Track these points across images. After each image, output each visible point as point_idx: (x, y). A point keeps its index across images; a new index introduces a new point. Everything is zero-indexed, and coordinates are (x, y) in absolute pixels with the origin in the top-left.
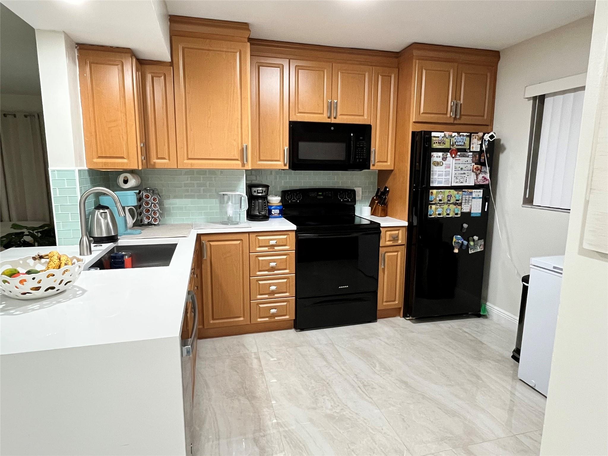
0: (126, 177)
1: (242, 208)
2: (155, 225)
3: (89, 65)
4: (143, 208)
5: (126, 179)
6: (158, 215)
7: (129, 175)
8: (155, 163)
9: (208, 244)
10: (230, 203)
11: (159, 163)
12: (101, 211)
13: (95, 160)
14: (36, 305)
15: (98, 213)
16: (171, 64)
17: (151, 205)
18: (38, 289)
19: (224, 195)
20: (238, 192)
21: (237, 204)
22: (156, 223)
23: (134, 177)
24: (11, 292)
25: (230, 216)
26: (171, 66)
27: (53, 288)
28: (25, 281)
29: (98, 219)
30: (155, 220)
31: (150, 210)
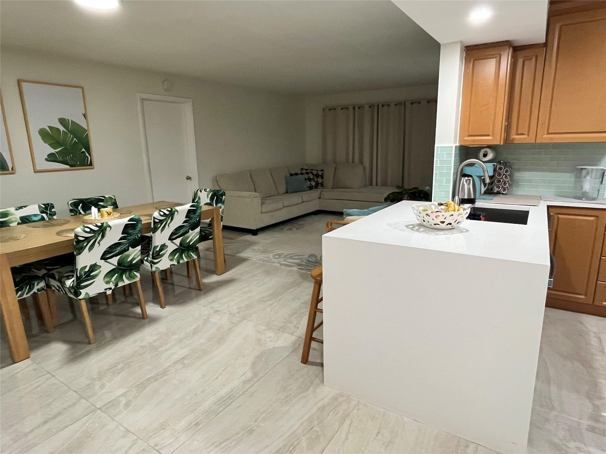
0: (486, 151)
1: (603, 184)
2: (503, 194)
3: (473, 62)
4: (495, 179)
5: (485, 153)
6: (507, 185)
7: (489, 151)
8: (514, 139)
9: (556, 216)
10: (588, 178)
11: (516, 138)
12: (466, 178)
13: (466, 138)
14: (442, 233)
15: (464, 179)
16: (545, 45)
17: (503, 176)
18: (443, 222)
19: (582, 169)
20: (600, 166)
21: (597, 179)
22: (505, 193)
23: (492, 151)
24: (428, 222)
25: (586, 191)
26: (544, 47)
27: (450, 224)
28: (439, 216)
29: (463, 185)
30: (504, 190)
31: (501, 180)
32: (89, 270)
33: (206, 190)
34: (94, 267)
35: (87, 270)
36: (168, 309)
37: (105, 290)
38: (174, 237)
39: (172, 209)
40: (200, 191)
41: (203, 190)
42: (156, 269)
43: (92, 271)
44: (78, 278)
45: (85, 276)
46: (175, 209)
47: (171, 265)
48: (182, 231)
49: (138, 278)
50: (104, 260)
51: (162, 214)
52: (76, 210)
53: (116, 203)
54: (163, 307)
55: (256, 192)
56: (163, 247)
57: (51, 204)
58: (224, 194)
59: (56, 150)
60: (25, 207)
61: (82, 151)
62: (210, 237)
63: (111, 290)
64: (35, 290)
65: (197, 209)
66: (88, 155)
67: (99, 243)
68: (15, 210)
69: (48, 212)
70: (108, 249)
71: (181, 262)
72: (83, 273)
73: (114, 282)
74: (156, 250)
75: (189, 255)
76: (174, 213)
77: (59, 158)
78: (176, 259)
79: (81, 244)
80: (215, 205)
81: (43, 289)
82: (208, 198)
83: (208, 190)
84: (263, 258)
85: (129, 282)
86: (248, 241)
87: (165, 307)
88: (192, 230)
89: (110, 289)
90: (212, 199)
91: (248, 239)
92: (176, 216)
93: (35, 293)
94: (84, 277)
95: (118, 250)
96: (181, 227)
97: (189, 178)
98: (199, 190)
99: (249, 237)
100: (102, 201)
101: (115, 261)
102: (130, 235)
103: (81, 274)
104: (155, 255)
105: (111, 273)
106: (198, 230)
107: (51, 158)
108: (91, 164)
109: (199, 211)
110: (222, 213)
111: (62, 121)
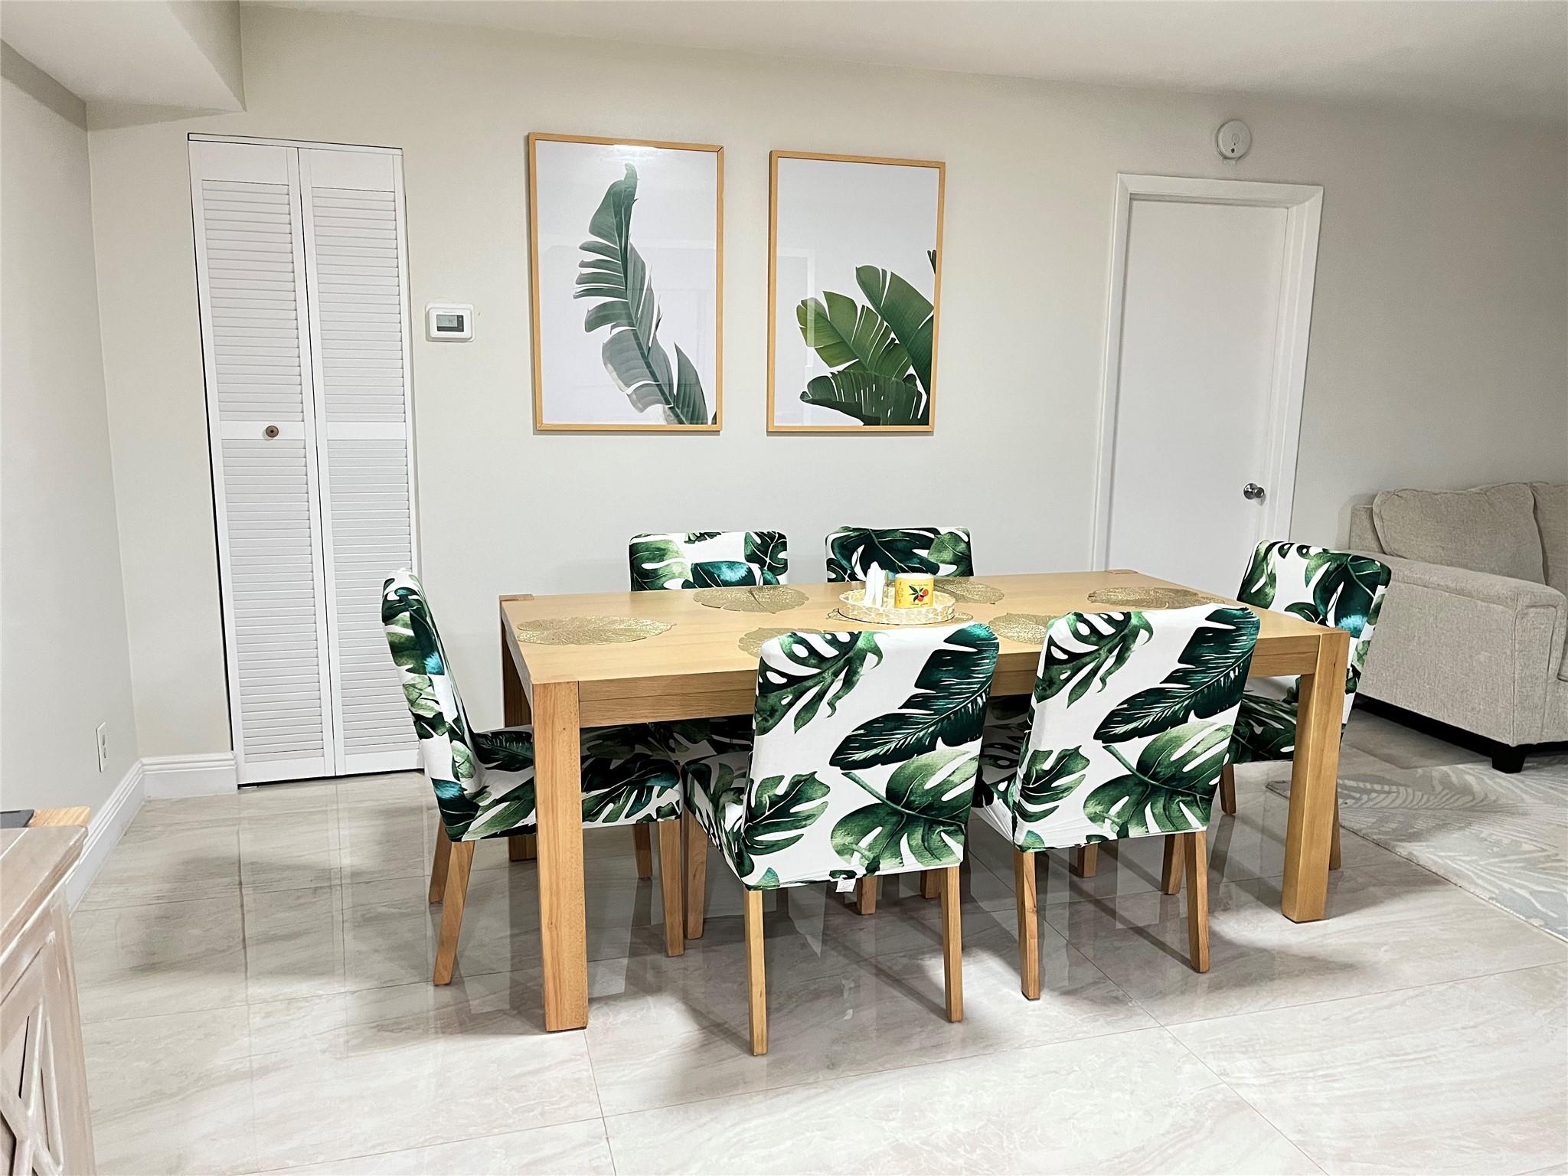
32: (787, 794)
33: (1305, 551)
34: (803, 787)
35: (781, 790)
36: (1048, 1005)
37: (833, 874)
38: (1121, 729)
39: (1130, 618)
40: (1281, 549)
41: (1294, 548)
42: (1030, 841)
43: (797, 801)
44: (751, 814)
45: (771, 811)
46: (1140, 617)
47: (1089, 838)
48: (1155, 713)
49: (952, 859)
50: (842, 769)
51: (1084, 630)
52: (844, 563)
53: (970, 557)
54: (1031, 995)
55: (1547, 585)
56: (1070, 760)
57: (781, 536)
58: (1384, 576)
59: (836, 370)
60: (712, 535)
61: (907, 373)
62: (1285, 750)
63: (853, 881)
64: (650, 809)
65: (1238, 629)
66: (920, 388)
67: (832, 705)
68: (685, 542)
69: (768, 560)
70: (862, 731)
71: (1135, 832)
72: (766, 799)
73: (867, 853)
74: (1038, 768)
75: (1175, 814)
76: (1135, 634)
77: (839, 393)
78: (1116, 820)
79: (772, 698)
80: (1331, 621)
81: (673, 812)
82: (1307, 584)
83: (1313, 551)
84: (1528, 896)
85: (919, 867)
86: (1466, 790)
87: (1038, 999)
88: (1198, 715)
89: (850, 874)
90: (1324, 590)
91: (1470, 779)
92: (1139, 646)
93: (649, 817)
94: (767, 813)
95: (896, 740)
96: (1153, 696)
97: (1254, 493)
98: (1276, 549)
99: (1478, 775)
100: (926, 543)
101: (879, 777)
102: (948, 692)
103: (762, 802)
104: (1031, 786)
105: (858, 820)
106: (1228, 717)
107: (820, 393)
108: (925, 420)
109: (1244, 642)
110: (1360, 657)
111: (868, 278)
